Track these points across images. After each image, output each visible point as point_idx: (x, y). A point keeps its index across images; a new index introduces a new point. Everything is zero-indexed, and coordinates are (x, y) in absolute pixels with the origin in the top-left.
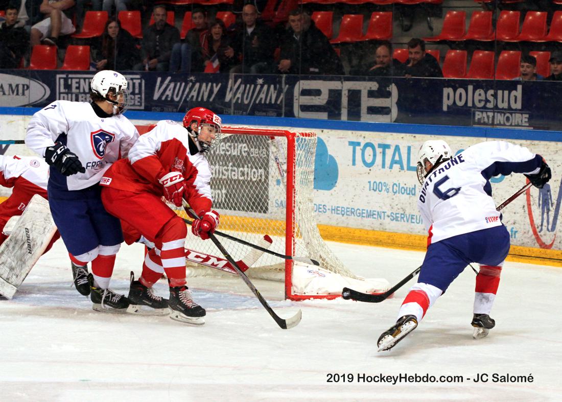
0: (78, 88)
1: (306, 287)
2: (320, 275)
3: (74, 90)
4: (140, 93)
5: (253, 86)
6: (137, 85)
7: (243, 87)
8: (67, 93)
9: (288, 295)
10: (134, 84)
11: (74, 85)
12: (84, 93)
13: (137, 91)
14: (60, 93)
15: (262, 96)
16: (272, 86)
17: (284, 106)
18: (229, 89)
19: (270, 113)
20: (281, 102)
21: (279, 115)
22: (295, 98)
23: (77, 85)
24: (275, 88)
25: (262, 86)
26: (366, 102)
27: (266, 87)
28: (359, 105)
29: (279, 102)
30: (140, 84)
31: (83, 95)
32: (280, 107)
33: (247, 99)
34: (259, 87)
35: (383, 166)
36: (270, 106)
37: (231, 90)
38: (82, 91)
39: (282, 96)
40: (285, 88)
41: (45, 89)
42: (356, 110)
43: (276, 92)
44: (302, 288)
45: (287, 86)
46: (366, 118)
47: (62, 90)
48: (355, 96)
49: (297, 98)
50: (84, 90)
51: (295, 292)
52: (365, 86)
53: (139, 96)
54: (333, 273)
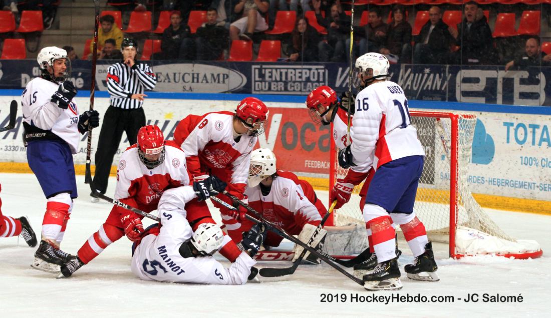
0: (271, 77)
1: (467, 248)
2: (480, 237)
3: (267, 78)
4: (324, 81)
5: (421, 75)
6: (321, 74)
7: (412, 75)
8: (261, 82)
9: (452, 254)
10: (319, 73)
11: (267, 75)
12: (276, 81)
13: (321, 79)
14: (255, 81)
15: (429, 83)
16: (438, 75)
17: (447, 92)
18: (400, 78)
19: (436, 98)
20: (445, 88)
21: (443, 99)
22: (457, 85)
23: (270, 74)
24: (440, 77)
25: (429, 75)
26: (518, 88)
27: (432, 76)
28: (512, 91)
29: (443, 89)
30: (324, 74)
31: (275, 83)
32: (444, 93)
33: (416, 86)
34: (426, 75)
35: (533, 143)
36: (436, 91)
37: (402, 78)
38: (274, 79)
39: (446, 83)
40: (449, 76)
41: (242, 78)
42: (510, 95)
43: (441, 80)
44: (464, 249)
45: (450, 75)
46: (518, 102)
47: (257, 79)
48: (508, 84)
49: (459, 85)
50: (276, 79)
51: (458, 252)
53: (323, 84)
54: (490, 236)
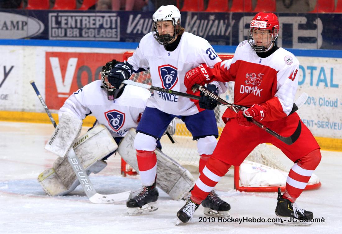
0: (66, 24)
1: (251, 180)
2: (262, 171)
3: (63, 25)
4: (116, 28)
5: (206, 21)
6: (114, 21)
7: (198, 22)
8: (58, 28)
9: (236, 187)
10: (111, 21)
11: (63, 22)
12: (72, 28)
13: (114, 26)
14: (52, 28)
15: (214, 29)
16: (222, 22)
17: (231, 37)
18: (187, 24)
19: (220, 43)
20: (229, 34)
21: (227, 44)
22: (240, 31)
23: (66, 22)
24: (224, 23)
25: (214, 21)
26: (297, 33)
27: (217, 22)
28: (291, 35)
29: (227, 34)
30: (116, 21)
31: (71, 29)
32: (228, 38)
33: (202, 31)
34: (211, 22)
35: (311, 84)
36: (220, 37)
37: (189, 24)
38: (69, 26)
39: (230, 29)
40: (232, 22)
41: (40, 25)
42: (289, 39)
43: (225, 26)
44: (247, 181)
45: (234, 21)
46: (297, 46)
47: (54, 25)
48: (288, 29)
49: (242, 30)
50: (71, 25)
51: (242, 184)
52: (295, 21)
53: (115, 30)
54: (272, 169)
